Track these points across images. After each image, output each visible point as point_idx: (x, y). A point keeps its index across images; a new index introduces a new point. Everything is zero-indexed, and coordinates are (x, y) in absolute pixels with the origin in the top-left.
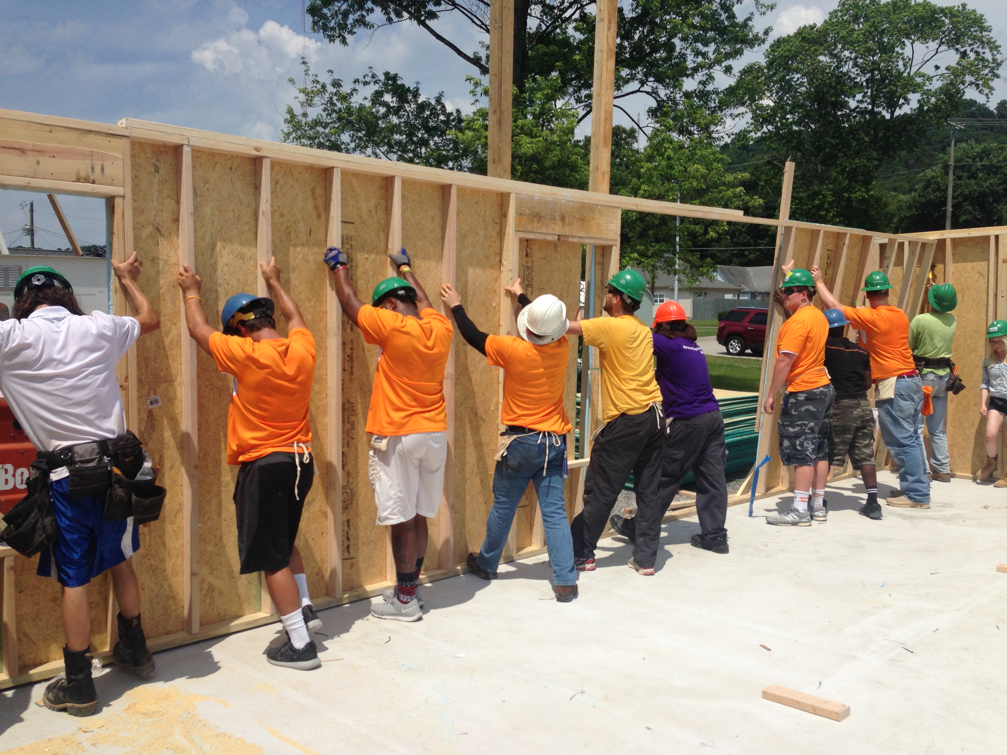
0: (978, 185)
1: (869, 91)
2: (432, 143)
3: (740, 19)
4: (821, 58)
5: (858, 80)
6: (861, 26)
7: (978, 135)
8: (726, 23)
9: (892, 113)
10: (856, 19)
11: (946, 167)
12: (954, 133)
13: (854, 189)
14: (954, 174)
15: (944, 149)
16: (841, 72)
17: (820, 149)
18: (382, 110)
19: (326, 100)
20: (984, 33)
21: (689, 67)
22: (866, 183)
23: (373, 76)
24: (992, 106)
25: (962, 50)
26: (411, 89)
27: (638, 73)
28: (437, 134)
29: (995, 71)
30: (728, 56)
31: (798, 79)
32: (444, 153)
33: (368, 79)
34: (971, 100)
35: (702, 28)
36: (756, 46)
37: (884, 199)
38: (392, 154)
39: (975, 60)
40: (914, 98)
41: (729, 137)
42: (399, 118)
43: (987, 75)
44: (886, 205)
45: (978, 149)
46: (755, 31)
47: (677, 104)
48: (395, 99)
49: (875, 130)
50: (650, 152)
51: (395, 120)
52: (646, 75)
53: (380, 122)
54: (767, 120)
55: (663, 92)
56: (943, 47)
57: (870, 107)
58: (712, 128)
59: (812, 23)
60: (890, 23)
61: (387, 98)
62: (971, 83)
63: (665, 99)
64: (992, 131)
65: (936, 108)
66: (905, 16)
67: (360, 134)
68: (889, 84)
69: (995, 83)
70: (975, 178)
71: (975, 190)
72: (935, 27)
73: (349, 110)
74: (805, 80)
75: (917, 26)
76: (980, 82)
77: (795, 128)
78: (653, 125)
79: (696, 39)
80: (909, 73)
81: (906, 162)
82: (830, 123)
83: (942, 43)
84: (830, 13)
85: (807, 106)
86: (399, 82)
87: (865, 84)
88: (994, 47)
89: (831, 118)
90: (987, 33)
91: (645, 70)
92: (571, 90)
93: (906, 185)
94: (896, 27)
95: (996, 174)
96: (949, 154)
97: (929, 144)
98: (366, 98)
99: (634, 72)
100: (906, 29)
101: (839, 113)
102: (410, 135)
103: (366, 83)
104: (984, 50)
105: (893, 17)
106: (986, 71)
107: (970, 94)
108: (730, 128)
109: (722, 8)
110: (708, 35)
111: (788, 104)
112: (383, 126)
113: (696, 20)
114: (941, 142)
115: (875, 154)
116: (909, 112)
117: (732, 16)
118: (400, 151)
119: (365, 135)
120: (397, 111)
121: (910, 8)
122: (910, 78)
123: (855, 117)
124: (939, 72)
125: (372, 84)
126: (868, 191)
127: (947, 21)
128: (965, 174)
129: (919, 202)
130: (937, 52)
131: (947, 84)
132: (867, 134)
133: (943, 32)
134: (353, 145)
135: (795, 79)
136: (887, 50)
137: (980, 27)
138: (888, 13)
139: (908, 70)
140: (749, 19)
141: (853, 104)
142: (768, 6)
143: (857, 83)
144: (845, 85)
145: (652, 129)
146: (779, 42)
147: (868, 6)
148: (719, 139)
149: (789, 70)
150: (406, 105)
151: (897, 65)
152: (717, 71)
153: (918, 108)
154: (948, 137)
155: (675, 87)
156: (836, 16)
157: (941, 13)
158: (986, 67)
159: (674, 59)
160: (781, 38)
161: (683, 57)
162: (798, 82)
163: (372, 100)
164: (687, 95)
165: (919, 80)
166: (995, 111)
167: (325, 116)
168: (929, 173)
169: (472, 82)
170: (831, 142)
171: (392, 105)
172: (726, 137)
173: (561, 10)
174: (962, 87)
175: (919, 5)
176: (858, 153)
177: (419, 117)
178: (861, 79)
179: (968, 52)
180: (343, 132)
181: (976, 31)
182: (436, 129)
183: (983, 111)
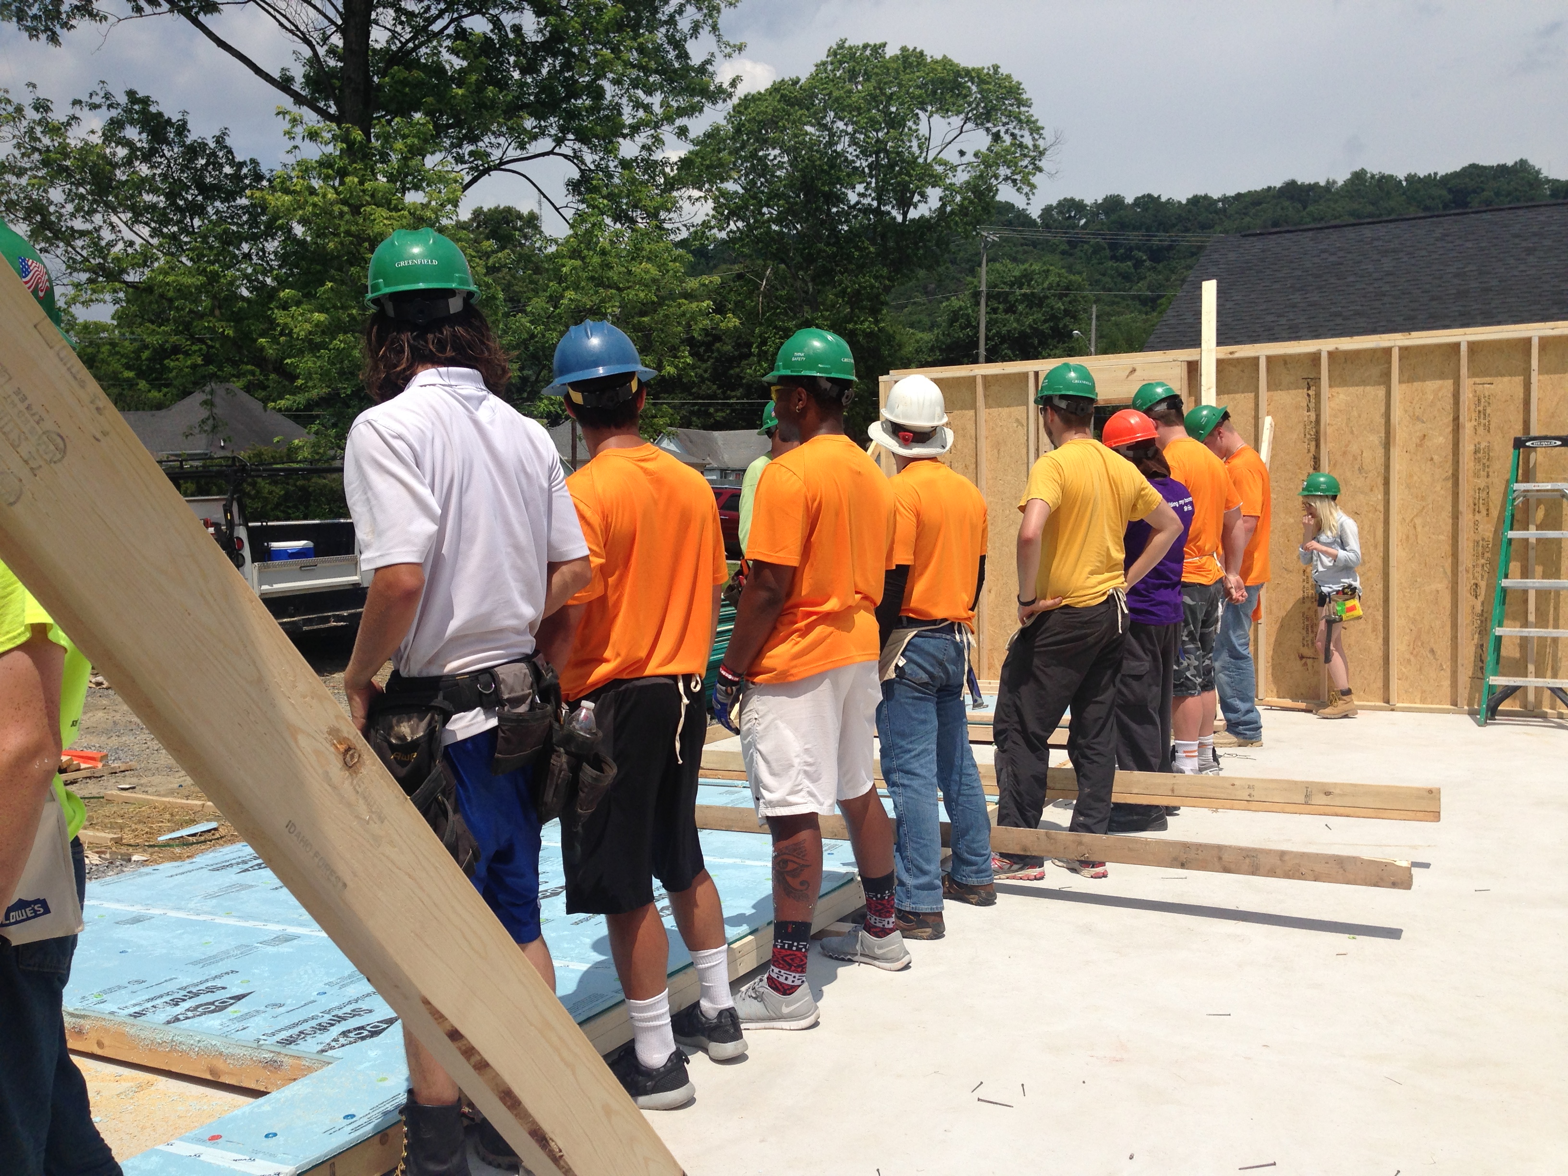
0: (1017, 321)
1: (874, 180)
2: (210, 210)
3: (696, 60)
4: (808, 128)
5: (858, 164)
6: (860, 87)
7: (1017, 252)
8: (677, 65)
9: (905, 214)
10: (852, 75)
11: (976, 295)
12: (985, 246)
13: (859, 318)
14: (987, 305)
15: (972, 272)
16: (835, 151)
17: (810, 259)
18: (122, 152)
19: (23, 130)
20: (1023, 109)
21: (627, 123)
22: (874, 312)
23: (107, 96)
24: (1035, 212)
25: (995, 130)
26: (174, 121)
27: (551, 125)
28: (220, 197)
29: (1037, 162)
30: (682, 112)
31: (775, 157)
32: (234, 228)
33: (97, 100)
34: (1007, 203)
35: (640, 67)
36: (721, 102)
37: (898, 337)
38: (141, 225)
39: (1012, 145)
40: (934, 195)
41: (688, 229)
42: (152, 167)
43: (1026, 167)
44: (900, 346)
45: (1017, 271)
46: (717, 80)
47: (610, 176)
48: (144, 135)
49: (883, 236)
50: (575, 245)
51: (144, 170)
52: (564, 129)
53: (118, 172)
54: (735, 213)
55: (589, 158)
56: (970, 125)
57: (875, 204)
58: (663, 215)
59: (794, 77)
60: (900, 85)
61: (132, 133)
62: (1007, 178)
63: (592, 167)
64: (1035, 247)
65: (962, 210)
66: (919, 78)
67: (82, 190)
68: (900, 173)
69: (1036, 179)
70: (1014, 312)
71: (1015, 329)
72: (958, 95)
73: (64, 151)
74: (786, 159)
75: (934, 92)
76: (1018, 177)
77: (775, 227)
78: (575, 206)
79: (635, 83)
80: (926, 159)
81: (925, 287)
82: (823, 222)
83: (967, 120)
84: (816, 66)
85: (790, 197)
86: (153, 109)
87: (867, 170)
88: (1036, 130)
89: (823, 216)
90: (1026, 109)
91: (561, 122)
92: (447, 142)
93: (926, 320)
94: (907, 93)
95: (1040, 306)
96: (980, 277)
97: (953, 262)
98: (93, 132)
99: (543, 123)
100: (920, 96)
101: (834, 210)
102: (171, 196)
103: (94, 107)
104: (1022, 132)
105: (905, 77)
106: (1025, 162)
107: (1006, 194)
108: (689, 216)
109: (669, 43)
110: (651, 79)
111: (763, 192)
112: (124, 178)
113: (634, 56)
114: (969, 261)
115: (885, 272)
116: (927, 214)
117: (683, 55)
118: (155, 222)
119: (91, 193)
120: (147, 157)
121: (925, 66)
122: (927, 166)
123: (856, 217)
124: (965, 160)
125: (104, 108)
126: (877, 322)
127: (974, 88)
128: (1001, 306)
129: (943, 343)
130: (961, 132)
131: (976, 177)
132: (873, 242)
133: (970, 104)
134: (70, 208)
135: (771, 157)
136: (895, 123)
137: (1016, 99)
138: (897, 71)
139: (924, 154)
140: (708, 62)
141: (853, 198)
142: (735, 46)
143: (855, 168)
144: (841, 170)
145: (573, 211)
146: (748, 101)
147: (868, 59)
148: (673, 231)
149: (765, 142)
150: (164, 147)
151: (910, 147)
152: (667, 132)
153: (940, 208)
154: (978, 254)
155: (607, 151)
156: (826, 70)
157: (966, 75)
158: (1025, 156)
159: (604, 109)
160: (749, 94)
161: (618, 107)
162: (776, 162)
163: (104, 134)
164: (625, 164)
165: (939, 169)
166: (1038, 220)
167: (19, 156)
168: (956, 303)
169: (288, 117)
170: (825, 251)
171: (139, 145)
172: (684, 229)
173: (425, 20)
174: (994, 182)
175: (937, 62)
176: (861, 268)
177: (189, 169)
178: (863, 163)
179: (1002, 134)
180: (52, 184)
181: (1012, 105)
182: (217, 188)
183: (1023, 219)
